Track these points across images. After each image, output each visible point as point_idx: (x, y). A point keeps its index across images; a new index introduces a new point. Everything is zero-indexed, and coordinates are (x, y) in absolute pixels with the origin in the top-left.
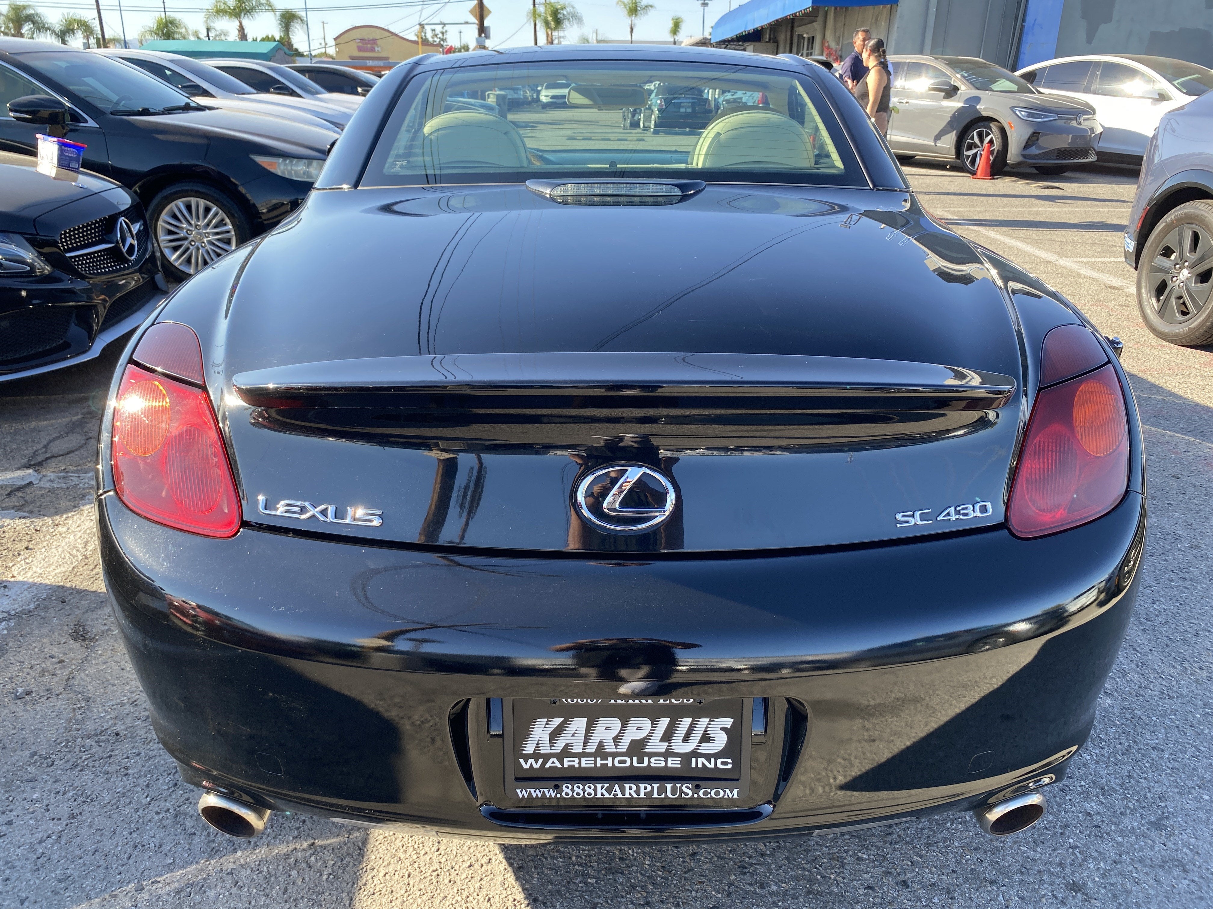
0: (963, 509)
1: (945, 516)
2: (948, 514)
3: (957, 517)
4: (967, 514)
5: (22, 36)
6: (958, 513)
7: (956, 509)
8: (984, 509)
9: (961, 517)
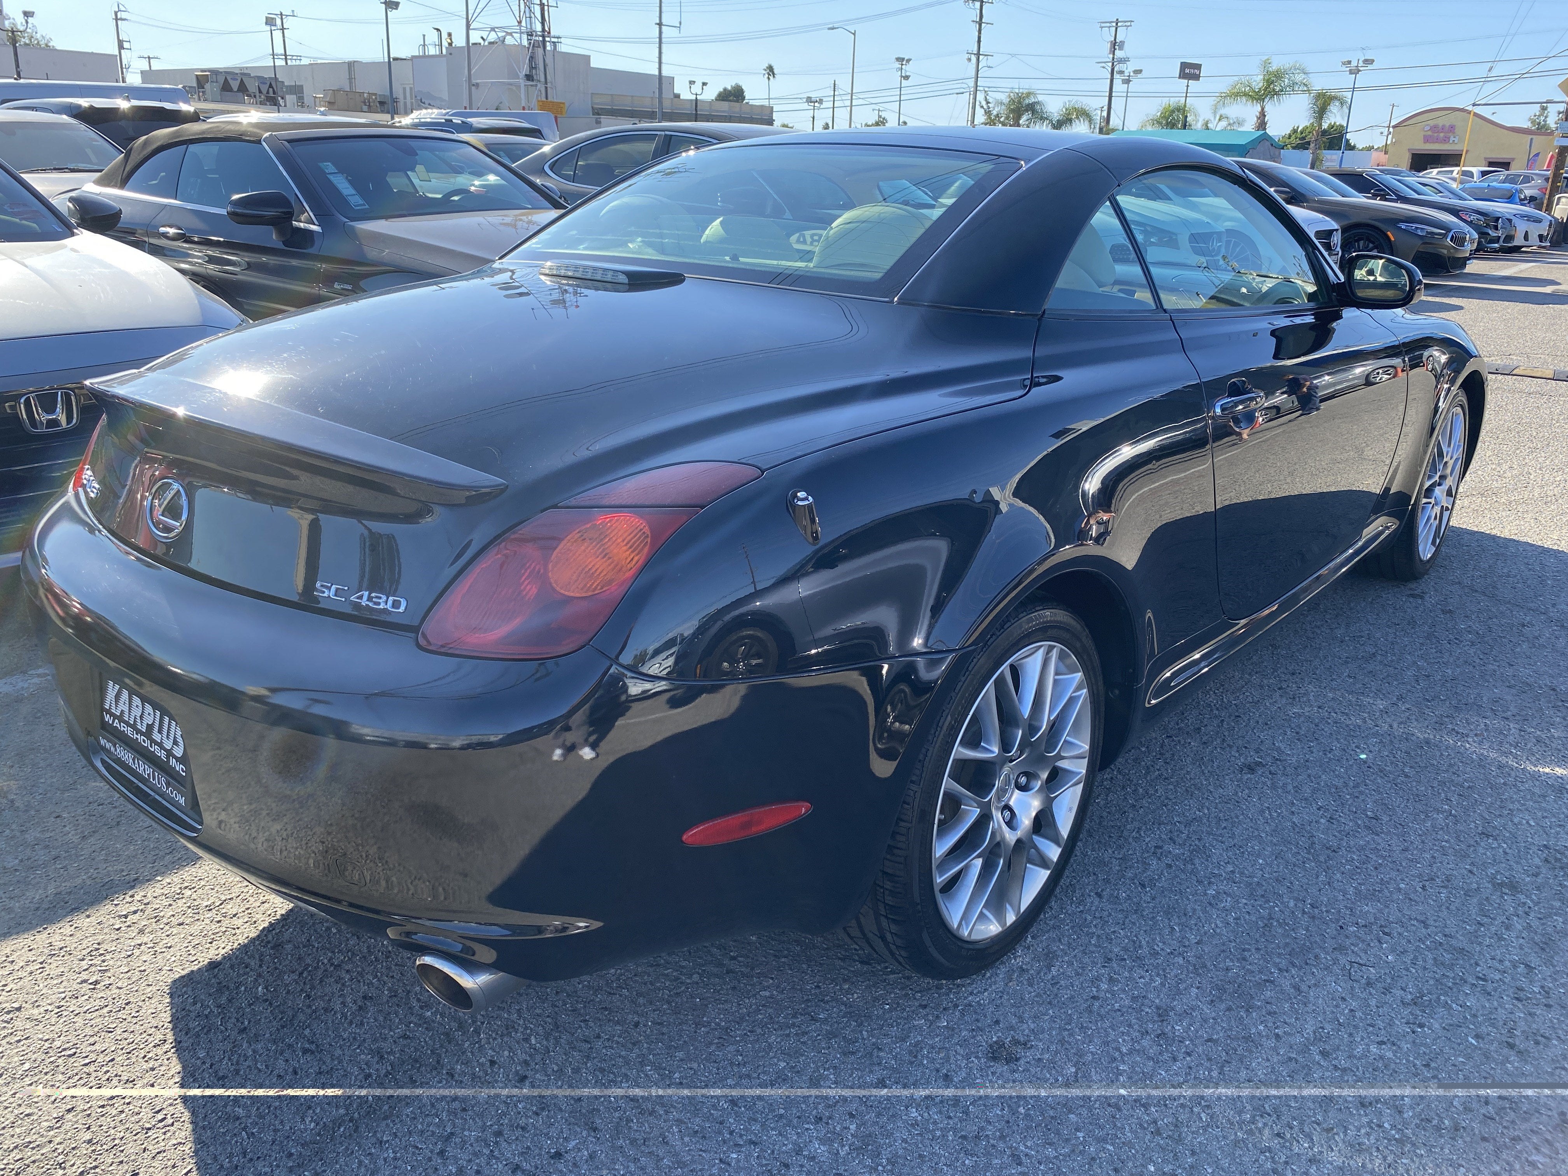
0: (377, 597)
1: (358, 598)
2: (361, 597)
3: (368, 603)
4: (376, 603)
5: (1019, 125)
6: (370, 599)
7: (370, 594)
8: (396, 604)
9: (371, 604)
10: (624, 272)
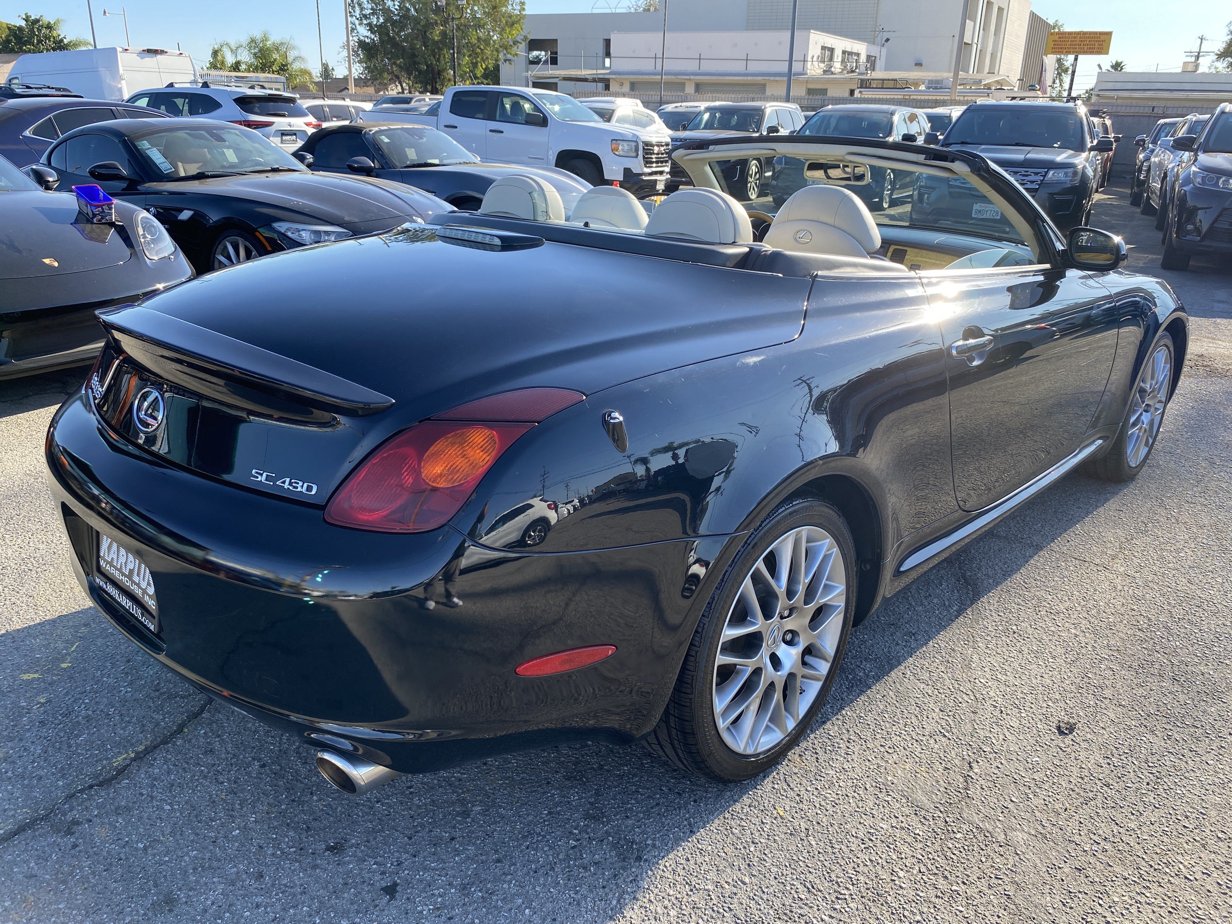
0: (295, 483)
1: (282, 483)
3: (289, 487)
4: (295, 487)
6: (290, 484)
7: (291, 480)
8: (309, 489)
10: (498, 237)
